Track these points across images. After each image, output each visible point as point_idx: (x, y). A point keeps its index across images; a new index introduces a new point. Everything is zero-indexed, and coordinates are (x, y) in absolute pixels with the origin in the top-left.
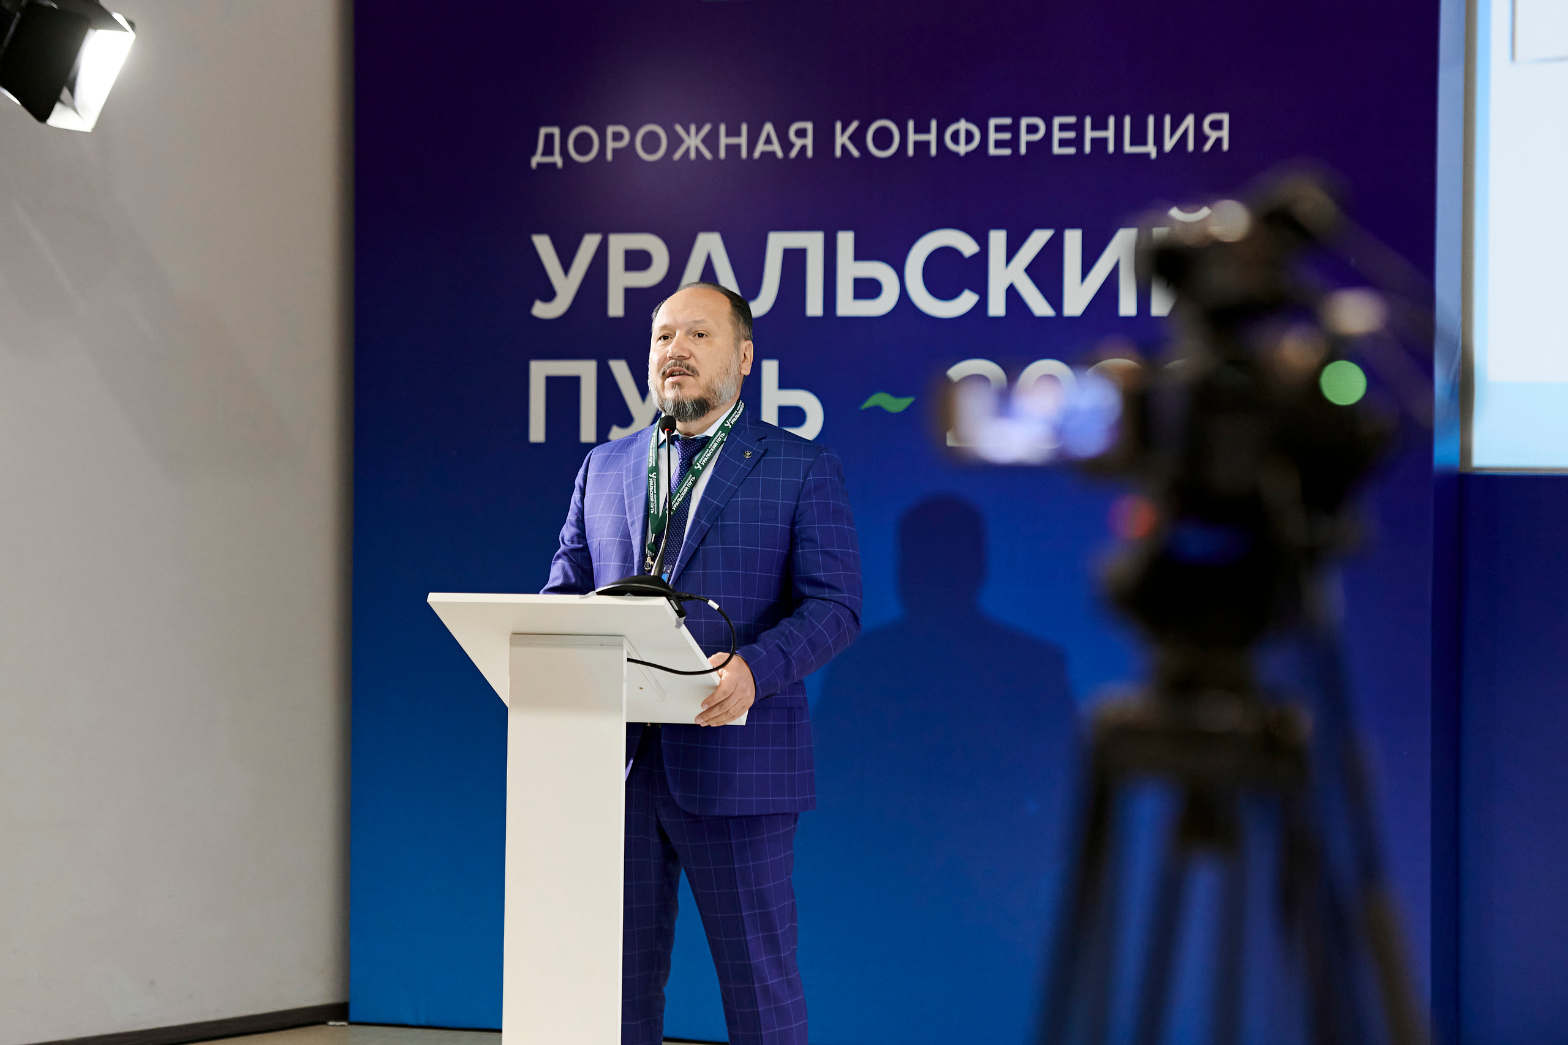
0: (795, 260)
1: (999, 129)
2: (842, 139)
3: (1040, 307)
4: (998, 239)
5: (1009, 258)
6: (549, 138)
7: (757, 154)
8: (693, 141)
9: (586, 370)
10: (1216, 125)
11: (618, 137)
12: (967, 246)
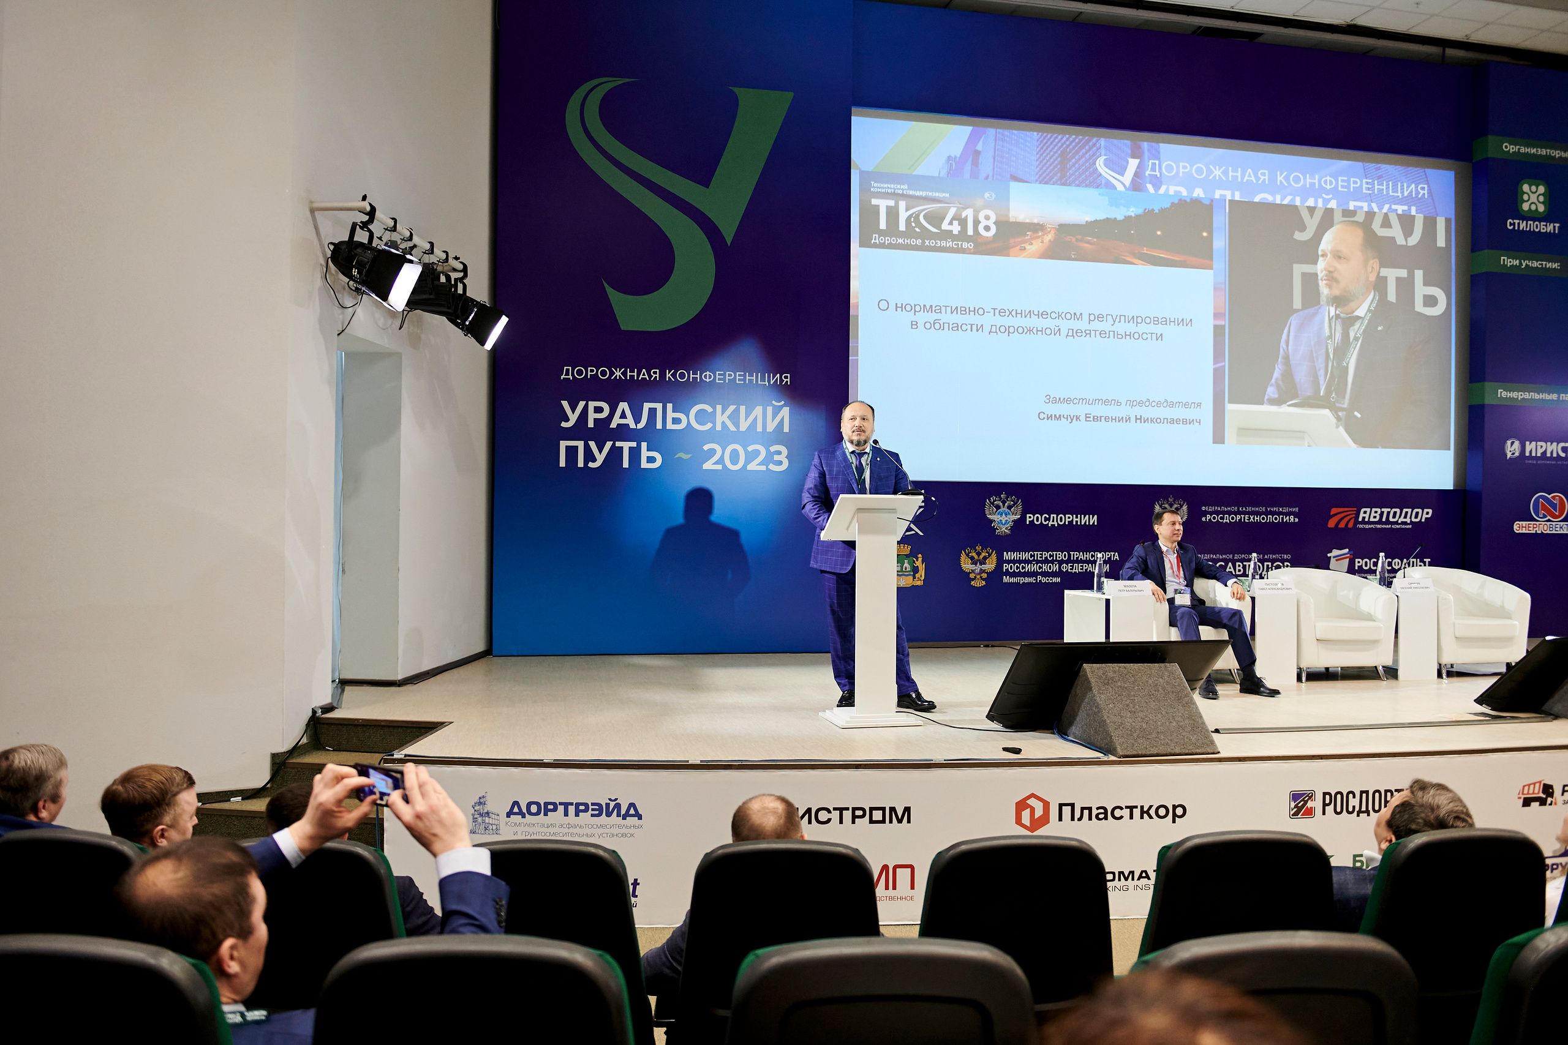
0: (652, 412)
1: (719, 375)
2: (668, 375)
3: (732, 428)
4: (719, 408)
5: (722, 414)
6: (568, 370)
7: (640, 379)
8: (618, 373)
9: (580, 444)
10: (786, 377)
11: (592, 371)
12: (709, 409)
